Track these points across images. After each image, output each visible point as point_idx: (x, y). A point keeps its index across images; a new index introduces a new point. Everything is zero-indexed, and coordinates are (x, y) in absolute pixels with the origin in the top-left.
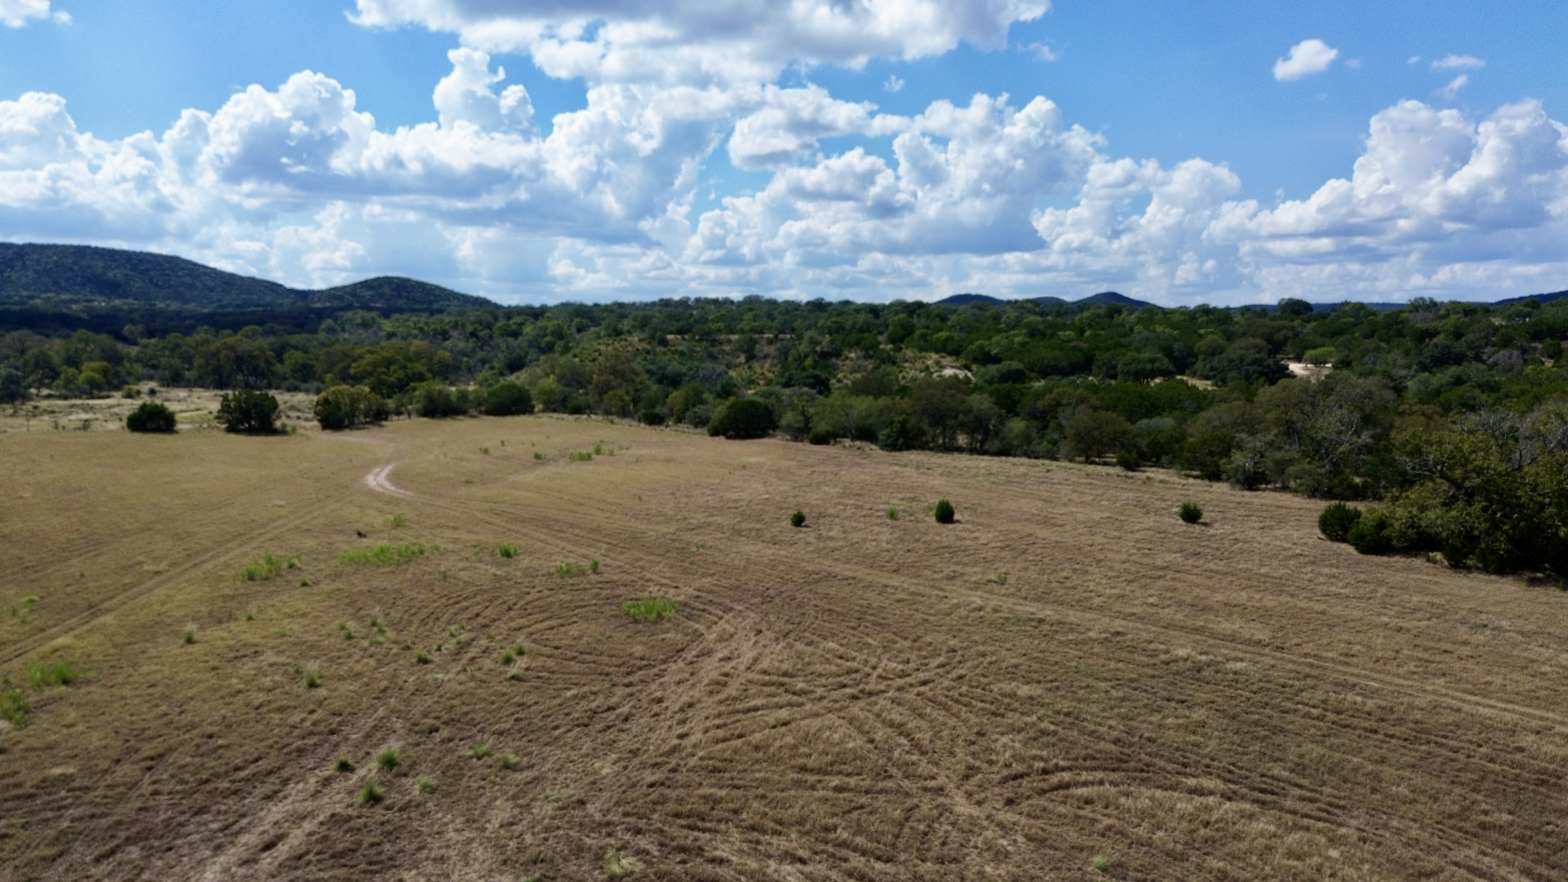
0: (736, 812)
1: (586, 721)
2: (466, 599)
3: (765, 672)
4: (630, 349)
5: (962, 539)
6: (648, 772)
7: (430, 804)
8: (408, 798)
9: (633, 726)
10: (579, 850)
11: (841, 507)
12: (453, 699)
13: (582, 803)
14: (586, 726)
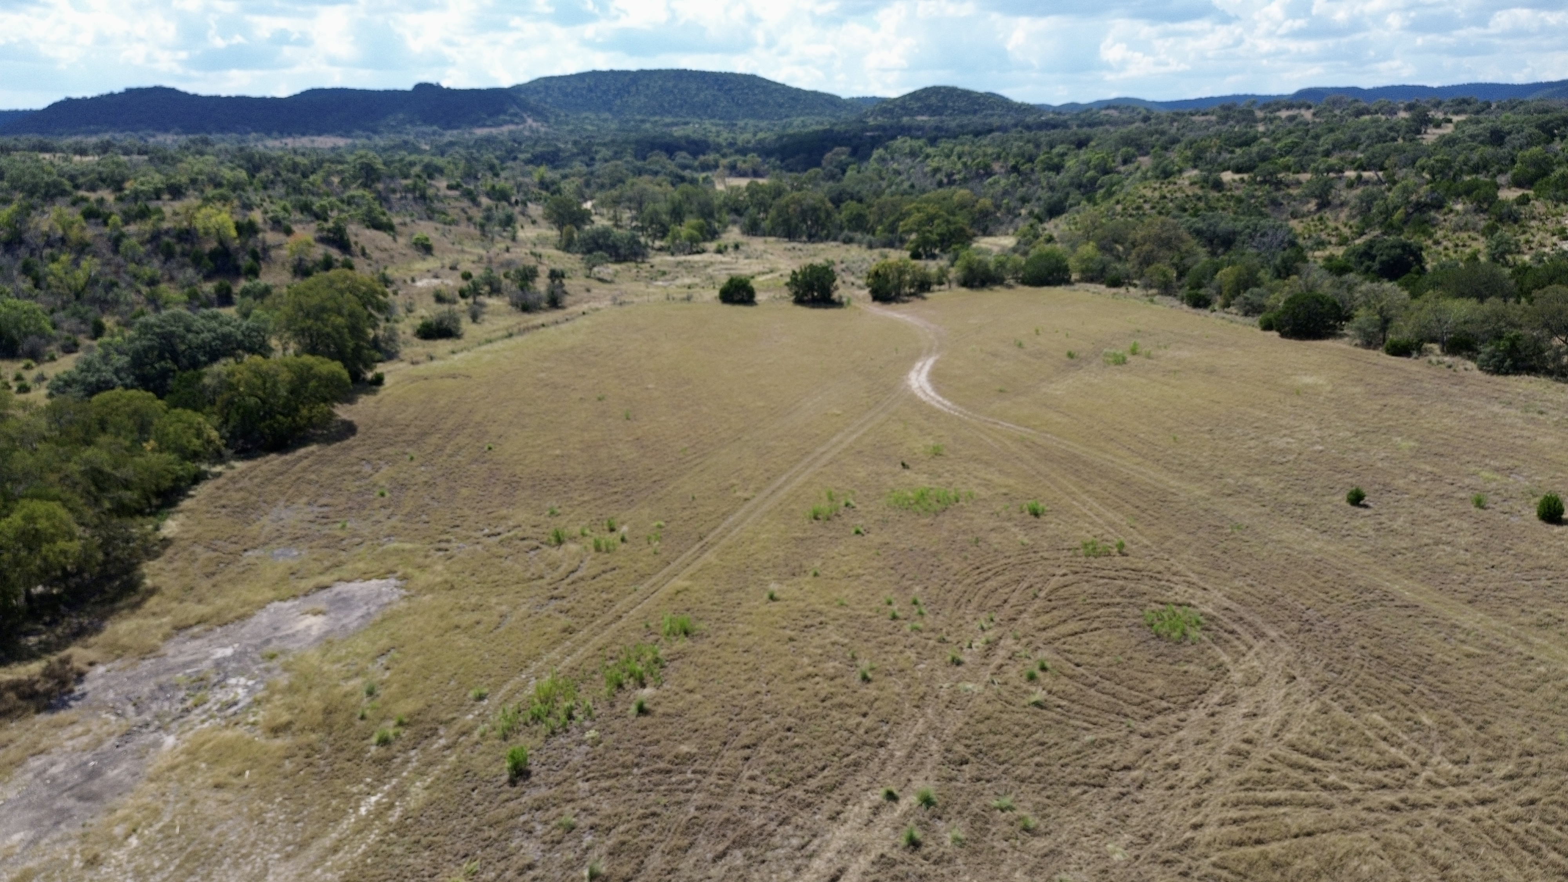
1: (1102, 781)
2: (996, 574)
4: (1178, 195)
7: (959, 861)
8: (941, 850)
9: (1148, 797)
12: (982, 722)
14: (1102, 786)
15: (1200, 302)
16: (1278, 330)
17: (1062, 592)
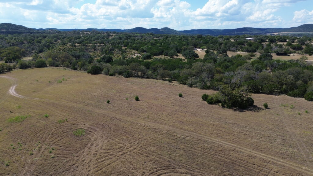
1: (69, 169)
2: (39, 132)
3: (104, 150)
4: (67, 48)
5: (140, 105)
9: (79, 169)
11: (117, 97)
12: (40, 166)
15: (75, 69)
16: (91, 73)
17: (55, 132)
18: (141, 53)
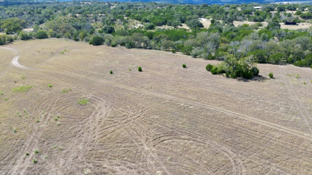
0: (106, 155)
1: (75, 135)
2: (44, 101)
3: (109, 118)
4: (68, 19)
5: (143, 76)
6: (89, 147)
7: (47, 162)
8: (42, 161)
9: (84, 135)
10: (78, 169)
11: (119, 67)
12: (47, 132)
13: (77, 157)
14: (75, 136)
15: (77, 40)
16: (93, 44)
17: (60, 101)
18: (144, 23)
